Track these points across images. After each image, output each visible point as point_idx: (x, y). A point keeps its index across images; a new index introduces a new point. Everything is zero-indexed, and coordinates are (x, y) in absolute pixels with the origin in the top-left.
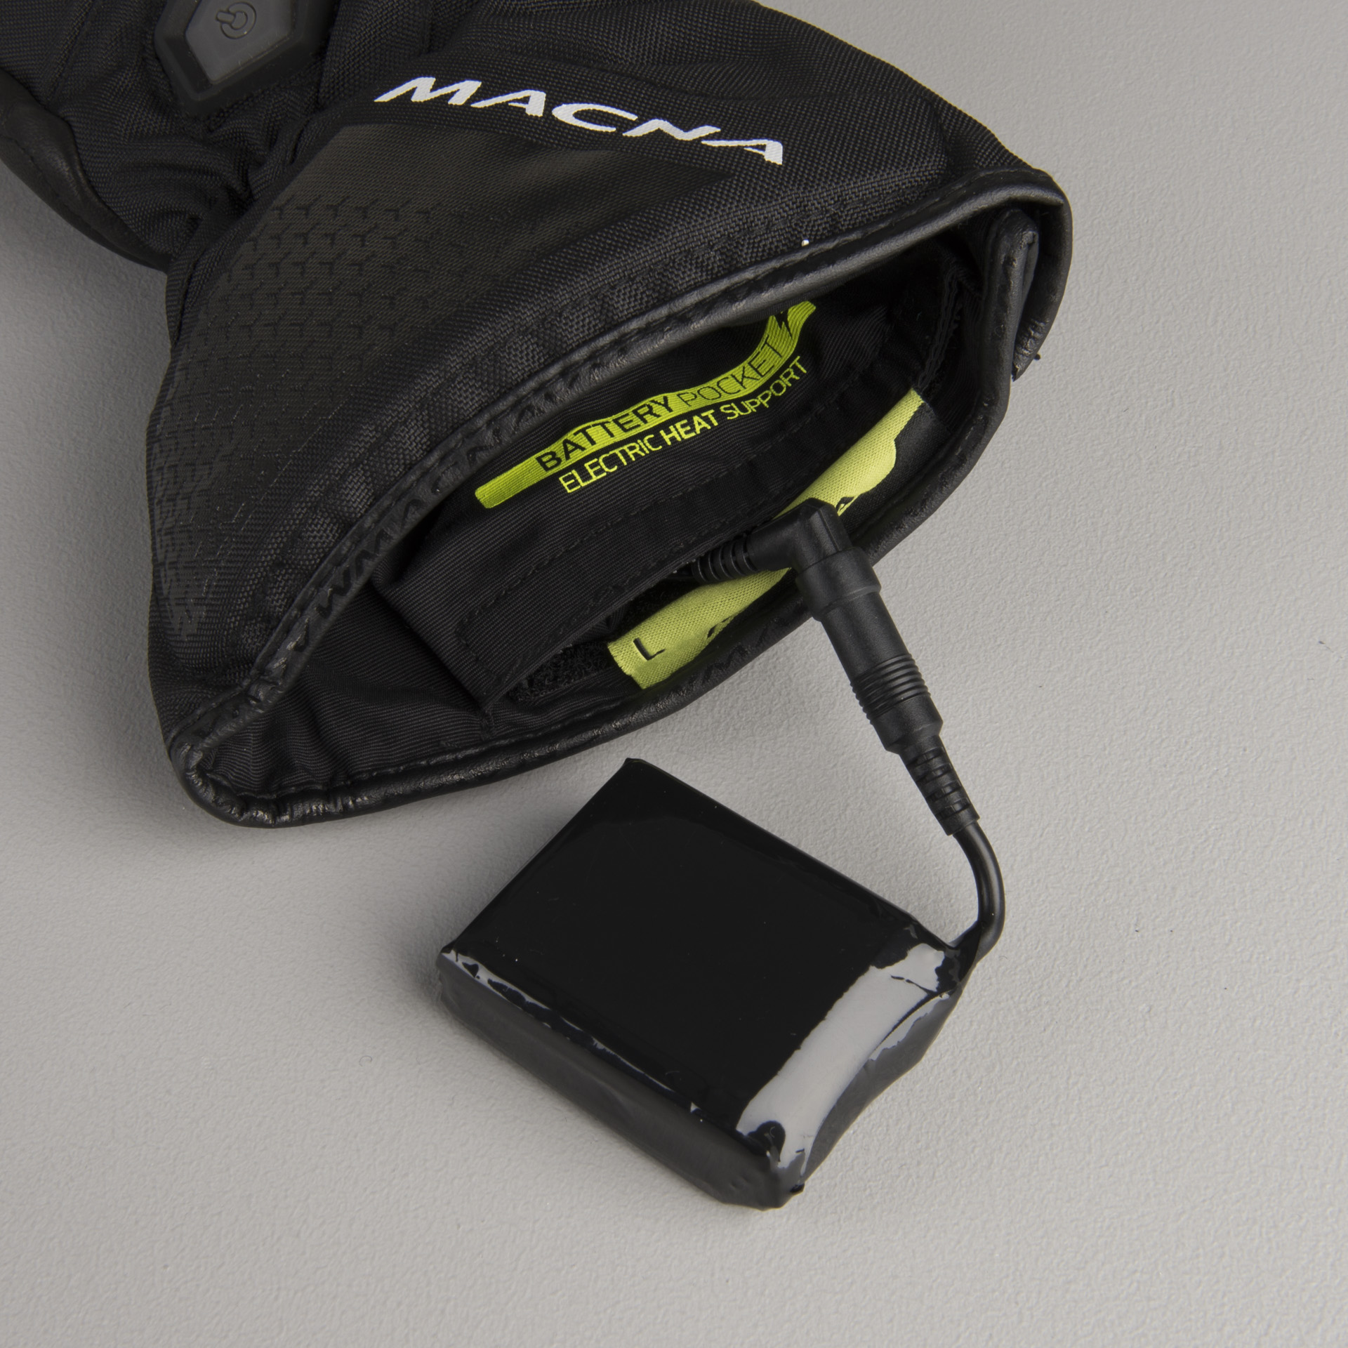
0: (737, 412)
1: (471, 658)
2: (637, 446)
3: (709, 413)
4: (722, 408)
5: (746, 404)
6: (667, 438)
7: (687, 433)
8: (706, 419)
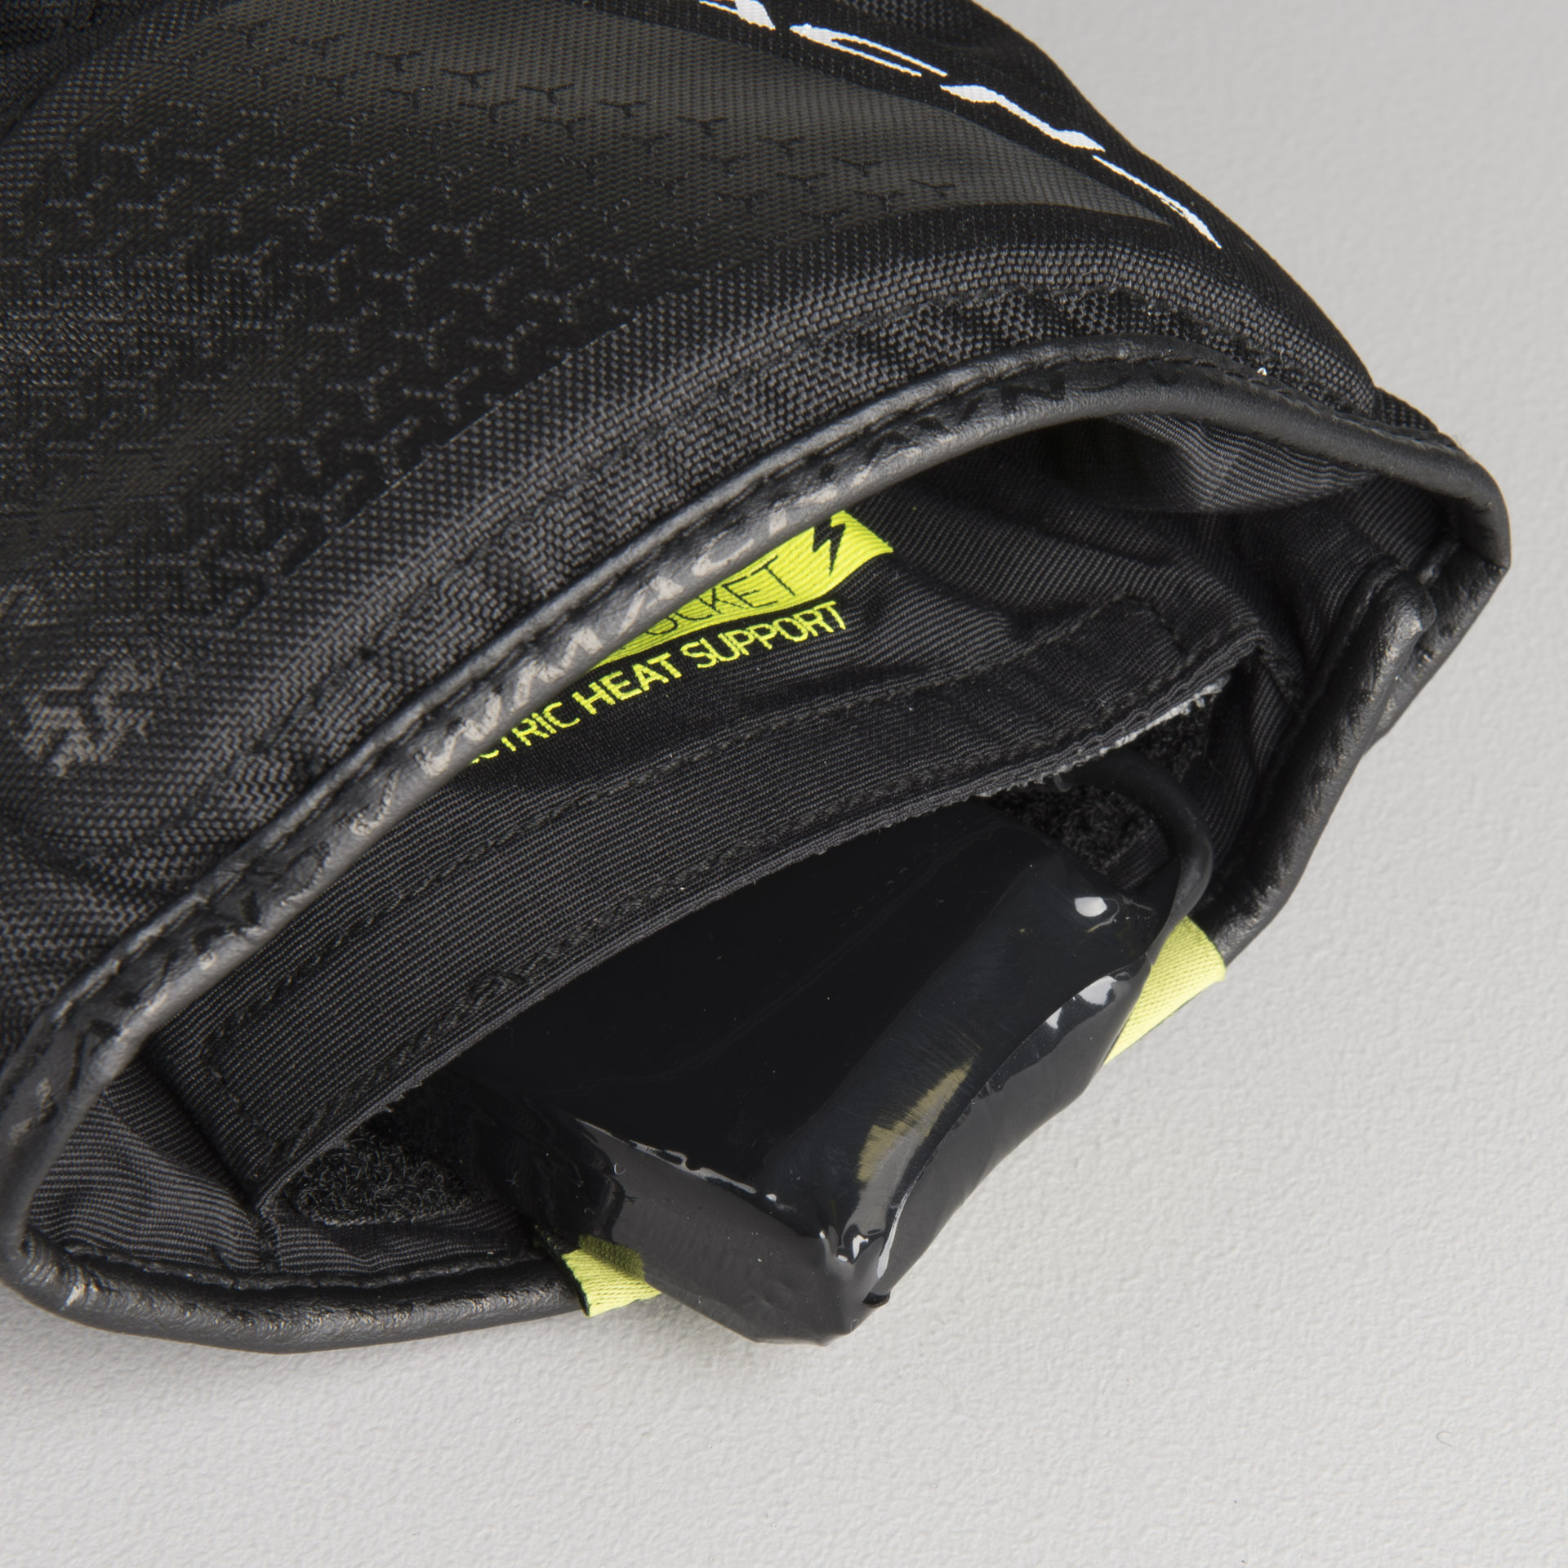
0: (714, 657)
1: (230, 1107)
2: (532, 723)
3: (663, 659)
4: (684, 649)
5: (728, 638)
6: (587, 704)
7: (624, 690)
8: (658, 668)
